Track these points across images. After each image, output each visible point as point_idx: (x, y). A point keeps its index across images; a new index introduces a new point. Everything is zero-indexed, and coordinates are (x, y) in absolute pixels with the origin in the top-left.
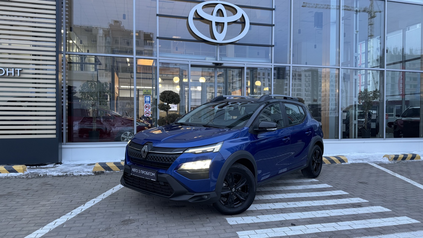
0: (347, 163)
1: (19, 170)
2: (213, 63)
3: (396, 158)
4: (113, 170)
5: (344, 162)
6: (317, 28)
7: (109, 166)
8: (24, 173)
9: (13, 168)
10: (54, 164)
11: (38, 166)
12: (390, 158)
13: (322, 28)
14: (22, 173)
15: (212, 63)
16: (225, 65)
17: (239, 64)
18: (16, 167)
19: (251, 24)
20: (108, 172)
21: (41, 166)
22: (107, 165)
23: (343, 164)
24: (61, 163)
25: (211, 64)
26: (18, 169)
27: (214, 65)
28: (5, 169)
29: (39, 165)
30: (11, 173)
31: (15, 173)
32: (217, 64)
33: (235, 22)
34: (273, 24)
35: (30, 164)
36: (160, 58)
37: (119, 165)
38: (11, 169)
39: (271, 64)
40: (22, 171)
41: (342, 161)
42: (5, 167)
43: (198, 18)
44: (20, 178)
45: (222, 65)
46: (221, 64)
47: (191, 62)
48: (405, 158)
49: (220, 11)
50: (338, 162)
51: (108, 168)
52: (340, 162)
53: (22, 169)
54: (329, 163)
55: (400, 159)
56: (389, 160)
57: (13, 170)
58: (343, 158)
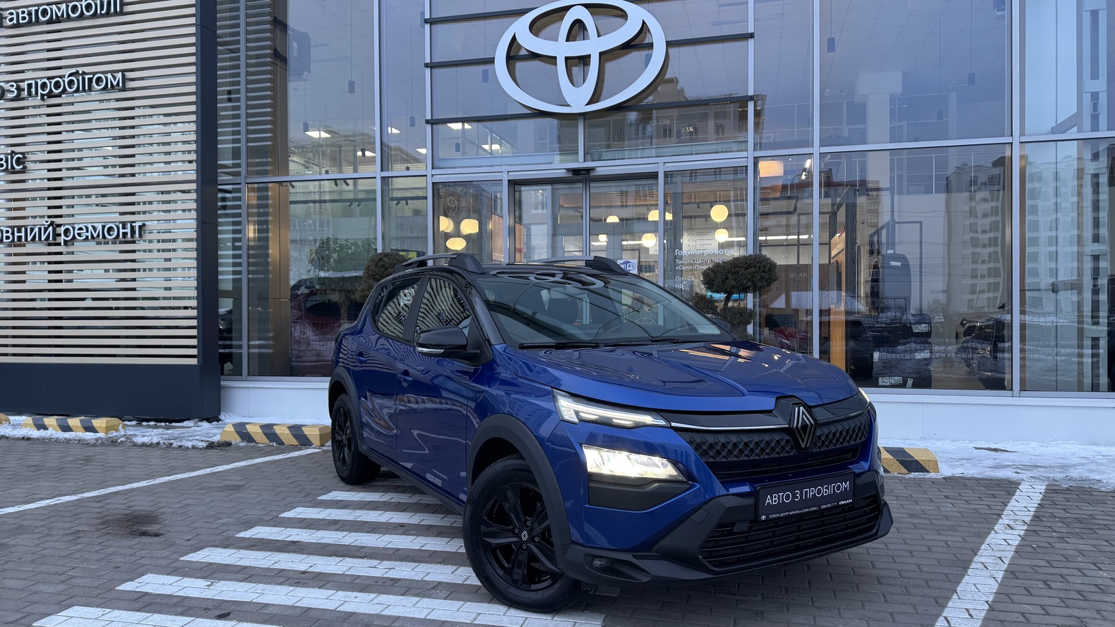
0: (932, 475)
1: (100, 427)
2: (568, 170)
4: (256, 442)
5: (923, 469)
7: (248, 433)
8: (106, 434)
9: (92, 423)
10: (196, 420)
14: (101, 435)
15: (564, 171)
16: (600, 171)
17: (641, 166)
18: (99, 423)
19: (670, 44)
20: (242, 444)
22: (246, 429)
23: (913, 475)
25: (562, 173)
26: (98, 425)
27: (571, 175)
28: (80, 424)
30: (88, 433)
32: (576, 172)
34: (751, 30)
36: (435, 172)
37: (268, 431)
38: (90, 424)
40: (105, 431)
41: (911, 464)
42: (81, 421)
45: (592, 174)
46: (588, 170)
47: (508, 173)
49: (578, 26)
51: (246, 437)
52: (904, 470)
53: (104, 425)
57: (91, 427)
58: (917, 457)
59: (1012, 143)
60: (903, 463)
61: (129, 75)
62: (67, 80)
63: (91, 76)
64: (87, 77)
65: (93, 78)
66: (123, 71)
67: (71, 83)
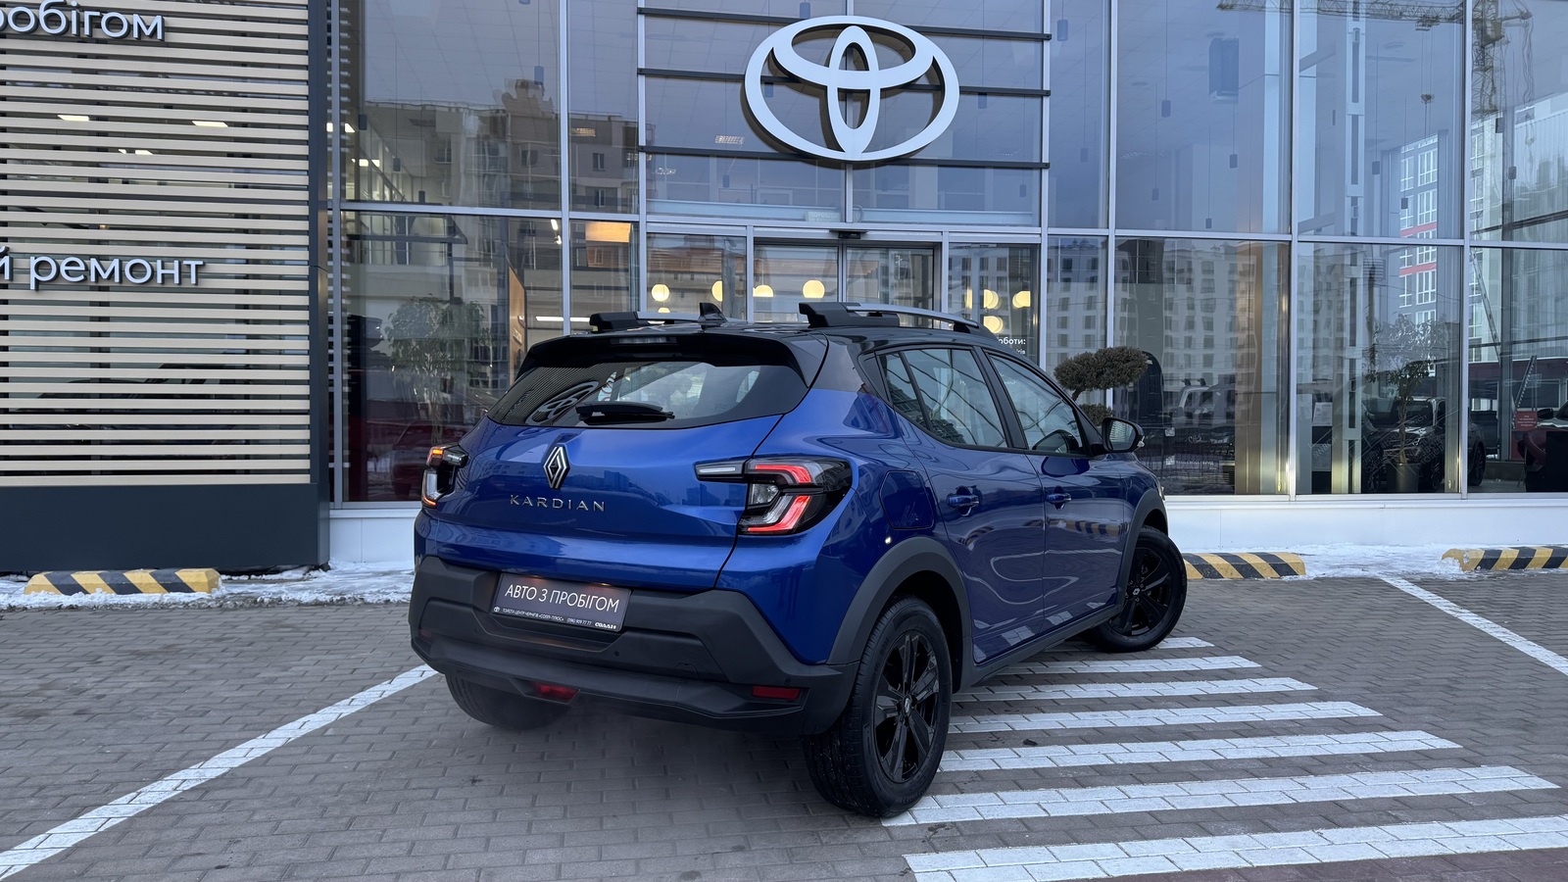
0: (1301, 577)
1: (197, 583)
2: (832, 231)
3: (1489, 560)
5: (1291, 572)
6: (1219, 98)
8: (210, 592)
9: (178, 577)
10: (305, 569)
11: (253, 576)
12: (1465, 561)
13: (1237, 95)
14: (204, 595)
15: (827, 231)
16: (872, 236)
17: (922, 234)
18: (186, 575)
19: (964, 91)
21: (264, 577)
23: (1286, 578)
24: (326, 568)
25: (824, 235)
26: (193, 580)
27: (836, 237)
28: (153, 581)
29: (258, 573)
30: (172, 594)
31: (183, 594)
32: (844, 234)
33: (909, 87)
34: (1046, 87)
35: (231, 570)
36: (651, 218)
38: (173, 579)
39: (1037, 230)
40: (207, 587)
41: (1282, 568)
42: (152, 575)
43: (777, 76)
44: (200, 608)
45: (864, 238)
46: (859, 233)
47: (756, 229)
48: (1523, 560)
50: (1269, 574)
52: (1276, 574)
53: (205, 580)
54: (1237, 575)
55: (1504, 566)
56: (1464, 567)
57: (177, 584)
58: (1287, 560)
59: (1290, 242)
60: (1275, 567)
61: (172, 22)
62: (42, 14)
63: (98, 14)
64: (87, 14)
65: (101, 17)
66: (164, 14)
67: (52, 20)
